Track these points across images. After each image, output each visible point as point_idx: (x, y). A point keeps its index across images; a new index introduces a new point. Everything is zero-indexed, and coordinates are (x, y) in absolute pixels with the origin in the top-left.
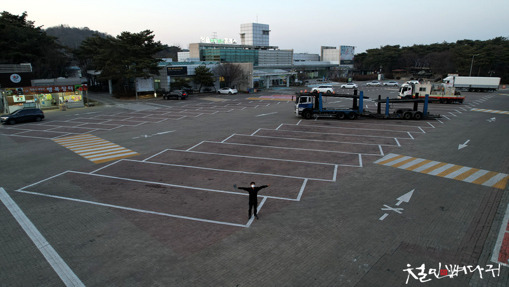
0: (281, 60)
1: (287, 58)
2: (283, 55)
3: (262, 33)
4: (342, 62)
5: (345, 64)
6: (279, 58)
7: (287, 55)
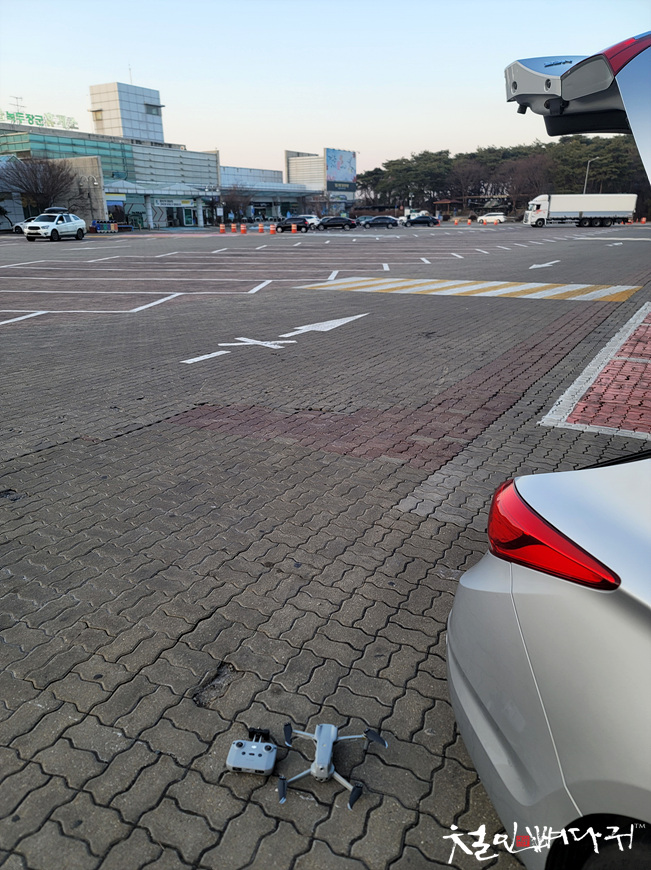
0: (191, 174)
1: (206, 170)
2: (194, 162)
3: (143, 109)
4: (331, 185)
5: (337, 189)
6: (185, 168)
7: (206, 164)
